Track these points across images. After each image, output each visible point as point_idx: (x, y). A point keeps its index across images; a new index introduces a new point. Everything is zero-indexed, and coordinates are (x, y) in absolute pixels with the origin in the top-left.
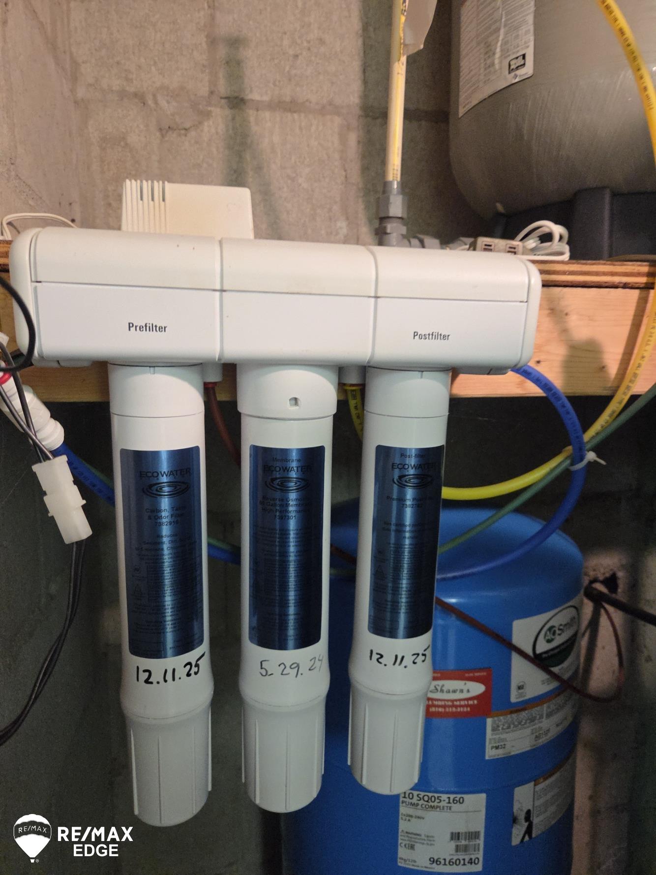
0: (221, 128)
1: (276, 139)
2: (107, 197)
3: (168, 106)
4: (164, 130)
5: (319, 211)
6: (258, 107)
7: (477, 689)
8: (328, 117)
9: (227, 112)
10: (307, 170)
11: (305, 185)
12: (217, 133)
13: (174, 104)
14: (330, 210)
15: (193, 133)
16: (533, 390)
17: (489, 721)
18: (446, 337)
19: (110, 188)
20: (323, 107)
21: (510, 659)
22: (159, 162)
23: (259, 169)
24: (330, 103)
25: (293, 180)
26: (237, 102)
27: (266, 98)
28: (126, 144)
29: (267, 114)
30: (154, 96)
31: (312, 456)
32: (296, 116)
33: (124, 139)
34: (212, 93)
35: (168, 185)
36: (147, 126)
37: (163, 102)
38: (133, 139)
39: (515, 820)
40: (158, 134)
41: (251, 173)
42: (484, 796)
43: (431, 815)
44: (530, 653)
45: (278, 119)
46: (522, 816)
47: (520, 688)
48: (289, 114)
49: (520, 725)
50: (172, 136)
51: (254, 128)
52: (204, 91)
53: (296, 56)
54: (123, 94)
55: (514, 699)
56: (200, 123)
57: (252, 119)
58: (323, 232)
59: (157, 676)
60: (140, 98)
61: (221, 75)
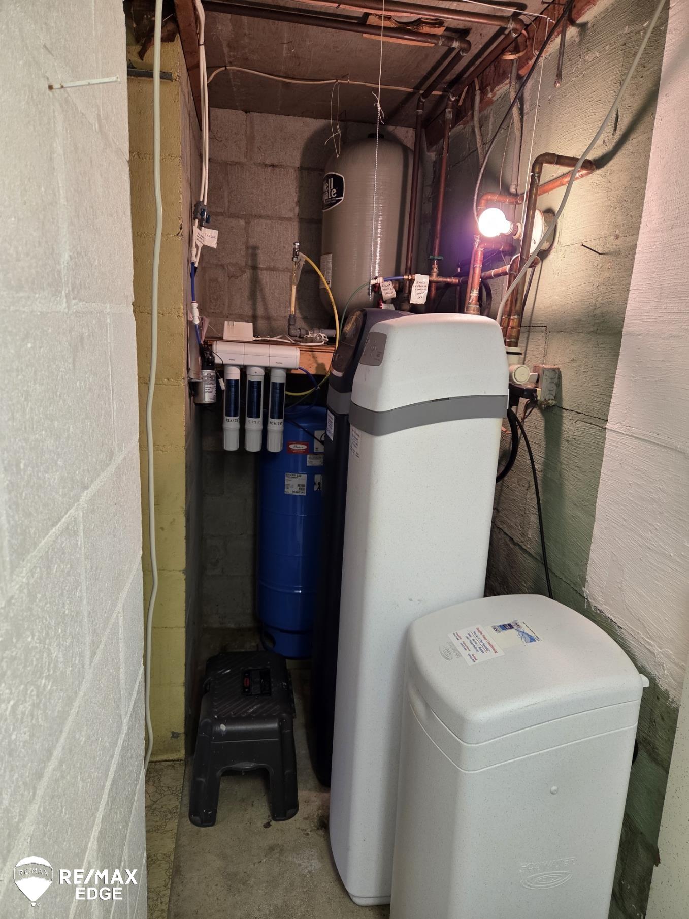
0: (249, 276)
1: (268, 280)
2: (210, 299)
3: (232, 269)
4: (230, 277)
5: (282, 305)
6: (262, 269)
7: (305, 447)
8: (286, 273)
9: (251, 271)
10: (278, 291)
11: (277, 296)
12: (247, 278)
13: (233, 268)
14: (286, 304)
15: (239, 278)
16: (304, 373)
17: (308, 456)
18: (281, 363)
19: (211, 295)
20: (284, 270)
21: (314, 441)
22: (228, 287)
23: (261, 290)
24: (287, 268)
25: (273, 294)
26: (255, 268)
27: (264, 266)
28: (218, 282)
29: (265, 272)
30: (227, 266)
31: (259, 383)
32: (275, 272)
33: (217, 280)
34: (246, 264)
35: (235, 322)
36: (224, 276)
37: (230, 268)
38: (220, 280)
39: (315, 484)
40: (228, 278)
41: (259, 292)
42: (306, 475)
43: (293, 479)
44: (320, 439)
45: (268, 273)
46: (317, 483)
47: (317, 448)
48: (272, 272)
49: (317, 458)
50: (232, 279)
51: (260, 276)
52: (244, 264)
53: (275, 253)
54: (217, 265)
55: (315, 451)
56: (242, 275)
57: (260, 273)
58: (283, 312)
59: (230, 420)
60: (222, 266)
61: (250, 259)
